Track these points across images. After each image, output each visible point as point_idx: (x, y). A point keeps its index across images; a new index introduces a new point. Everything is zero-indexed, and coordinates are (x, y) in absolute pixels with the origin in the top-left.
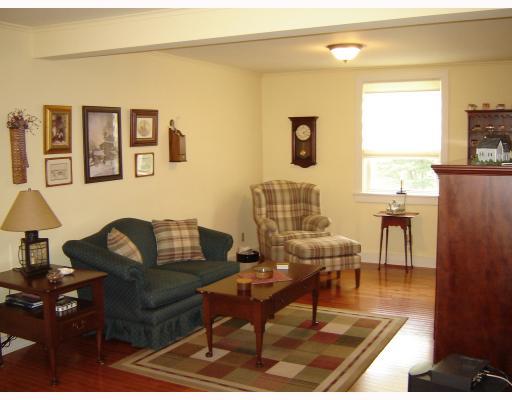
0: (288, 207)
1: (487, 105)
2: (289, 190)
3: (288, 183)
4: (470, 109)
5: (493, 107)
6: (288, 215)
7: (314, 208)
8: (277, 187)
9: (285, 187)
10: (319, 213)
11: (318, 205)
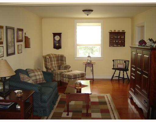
0: (56, 62)
1: (115, 30)
2: (55, 57)
3: (55, 55)
4: (110, 31)
5: (117, 31)
6: (56, 65)
7: (64, 62)
8: (52, 56)
9: (54, 56)
10: (66, 64)
11: (65, 61)
